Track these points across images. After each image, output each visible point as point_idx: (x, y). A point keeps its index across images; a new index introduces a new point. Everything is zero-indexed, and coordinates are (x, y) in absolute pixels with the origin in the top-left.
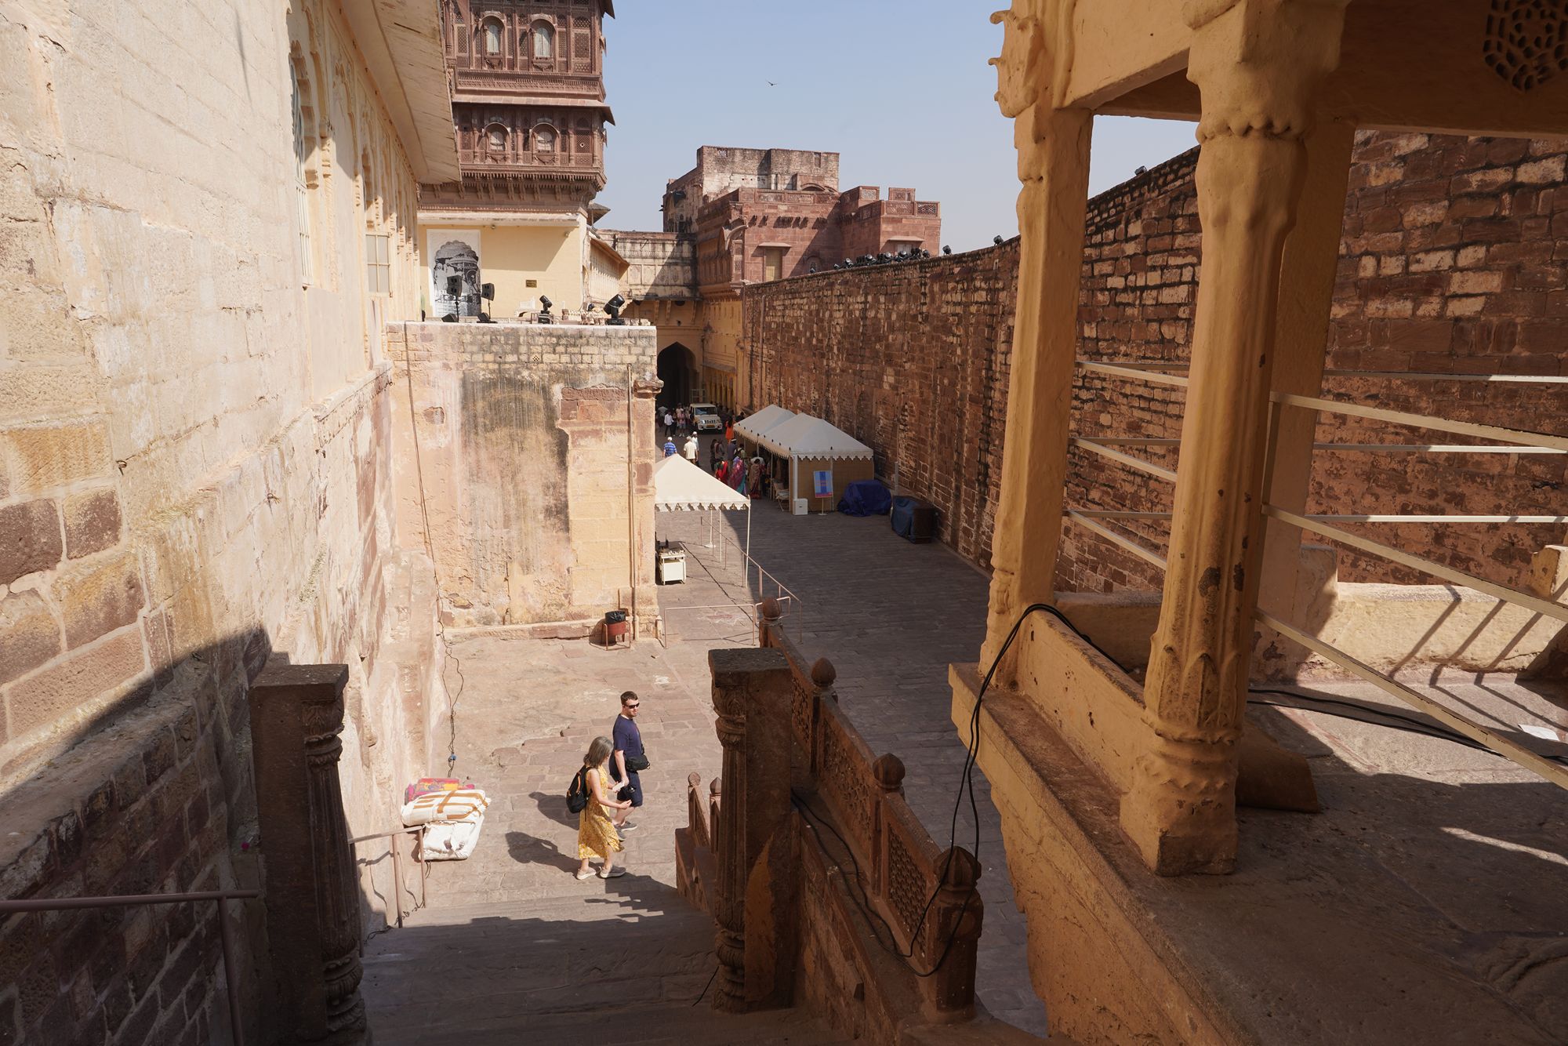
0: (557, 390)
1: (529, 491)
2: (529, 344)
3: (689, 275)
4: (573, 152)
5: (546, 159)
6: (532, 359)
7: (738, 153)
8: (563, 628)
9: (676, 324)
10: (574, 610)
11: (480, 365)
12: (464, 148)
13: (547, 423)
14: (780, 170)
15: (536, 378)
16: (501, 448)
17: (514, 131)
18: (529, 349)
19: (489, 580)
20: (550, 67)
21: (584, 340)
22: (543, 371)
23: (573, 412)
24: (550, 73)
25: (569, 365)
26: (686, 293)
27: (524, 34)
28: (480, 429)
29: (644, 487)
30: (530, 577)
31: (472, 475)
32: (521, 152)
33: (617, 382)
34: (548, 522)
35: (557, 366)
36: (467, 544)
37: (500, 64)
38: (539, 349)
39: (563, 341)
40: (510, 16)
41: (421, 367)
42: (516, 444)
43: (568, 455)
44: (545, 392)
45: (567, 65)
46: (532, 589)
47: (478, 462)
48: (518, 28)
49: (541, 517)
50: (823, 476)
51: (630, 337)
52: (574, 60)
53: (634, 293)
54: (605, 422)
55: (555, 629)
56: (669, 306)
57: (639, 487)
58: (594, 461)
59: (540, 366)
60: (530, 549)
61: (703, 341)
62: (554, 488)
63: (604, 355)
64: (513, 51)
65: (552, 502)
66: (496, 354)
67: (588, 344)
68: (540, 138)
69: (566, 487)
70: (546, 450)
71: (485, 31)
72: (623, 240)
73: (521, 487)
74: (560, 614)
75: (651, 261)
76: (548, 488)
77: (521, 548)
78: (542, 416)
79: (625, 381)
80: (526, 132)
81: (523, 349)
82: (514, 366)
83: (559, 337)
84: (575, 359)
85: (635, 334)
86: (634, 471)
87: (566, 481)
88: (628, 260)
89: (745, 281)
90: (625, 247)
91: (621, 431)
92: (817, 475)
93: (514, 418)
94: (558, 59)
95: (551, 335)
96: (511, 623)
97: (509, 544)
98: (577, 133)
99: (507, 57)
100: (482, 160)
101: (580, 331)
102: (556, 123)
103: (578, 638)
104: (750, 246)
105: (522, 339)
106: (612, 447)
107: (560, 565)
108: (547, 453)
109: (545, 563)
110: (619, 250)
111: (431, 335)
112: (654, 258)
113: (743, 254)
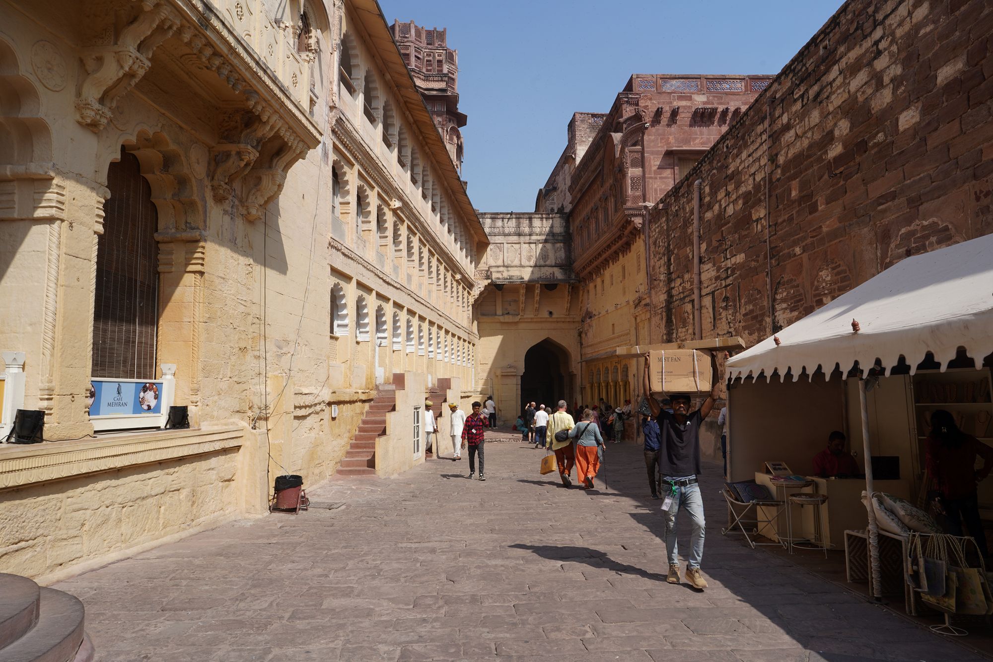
3: (562, 254)
9: (546, 315)
26: (558, 274)
53: (495, 276)
56: (537, 291)
61: (580, 335)
75: (515, 239)
88: (489, 237)
89: (647, 204)
104: (652, 153)
112: (519, 235)
113: (643, 166)
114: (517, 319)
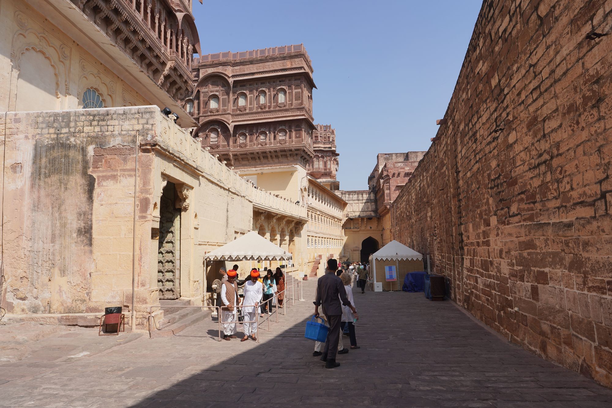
0: (91, 150)
1: (68, 217)
2: (76, 121)
3: (374, 207)
4: (294, 139)
5: (283, 142)
6: (77, 131)
7: (394, 155)
8: (81, 317)
9: (369, 228)
10: (92, 305)
11: (46, 136)
12: (250, 142)
13: (83, 171)
14: (412, 160)
15: (78, 142)
16: (53, 188)
17: (270, 133)
18: (76, 124)
19: (39, 280)
20: (285, 106)
21: (109, 117)
22: (83, 137)
23: (100, 163)
24: (284, 108)
25: (99, 133)
26: (373, 214)
27: (275, 95)
28: (42, 176)
29: (144, 214)
30: (65, 278)
31: (34, 207)
32: (272, 141)
33: (129, 143)
34: (79, 239)
35: (92, 134)
36: (27, 253)
37: (265, 107)
38: (82, 123)
39: (97, 118)
40: (269, 89)
41: (12, 139)
42: (63, 185)
43: (94, 192)
44: (83, 150)
45: (292, 104)
46: (65, 287)
47: (39, 197)
48: (272, 93)
49: (75, 235)
50: (390, 269)
51: (139, 113)
52: (294, 102)
53: (350, 215)
54: (120, 170)
55: (75, 318)
56: (365, 220)
57: (141, 215)
58: (111, 196)
59: (82, 134)
60: (66, 258)
61: (382, 235)
62: (84, 214)
63: (122, 125)
64: (270, 102)
65: (83, 225)
66: (56, 128)
67: (112, 119)
68: (280, 134)
69: (92, 214)
70: (81, 189)
71: (259, 96)
72: (345, 194)
73: (64, 214)
74: (83, 307)
75: (357, 202)
76: (81, 215)
77: (61, 257)
78: (80, 166)
79: (134, 142)
80: (274, 133)
81: (72, 124)
82: (66, 135)
83: (94, 116)
84: (104, 129)
85: (142, 110)
86: (137, 203)
87: (92, 210)
88: (347, 202)
89: (391, 201)
90: (345, 197)
91: (130, 176)
92: (387, 268)
93: (63, 169)
94: (288, 102)
95: (90, 115)
96: (50, 312)
97: (54, 254)
98: (296, 130)
99: (268, 104)
100: (257, 146)
101: (107, 111)
102: (287, 127)
103: (93, 327)
104: (393, 186)
105: (72, 118)
106: (124, 187)
107: (85, 270)
108: (82, 191)
109: (75, 268)
110: (344, 198)
111: (20, 119)
112: (358, 200)
113: (390, 190)
114: (358, 230)
